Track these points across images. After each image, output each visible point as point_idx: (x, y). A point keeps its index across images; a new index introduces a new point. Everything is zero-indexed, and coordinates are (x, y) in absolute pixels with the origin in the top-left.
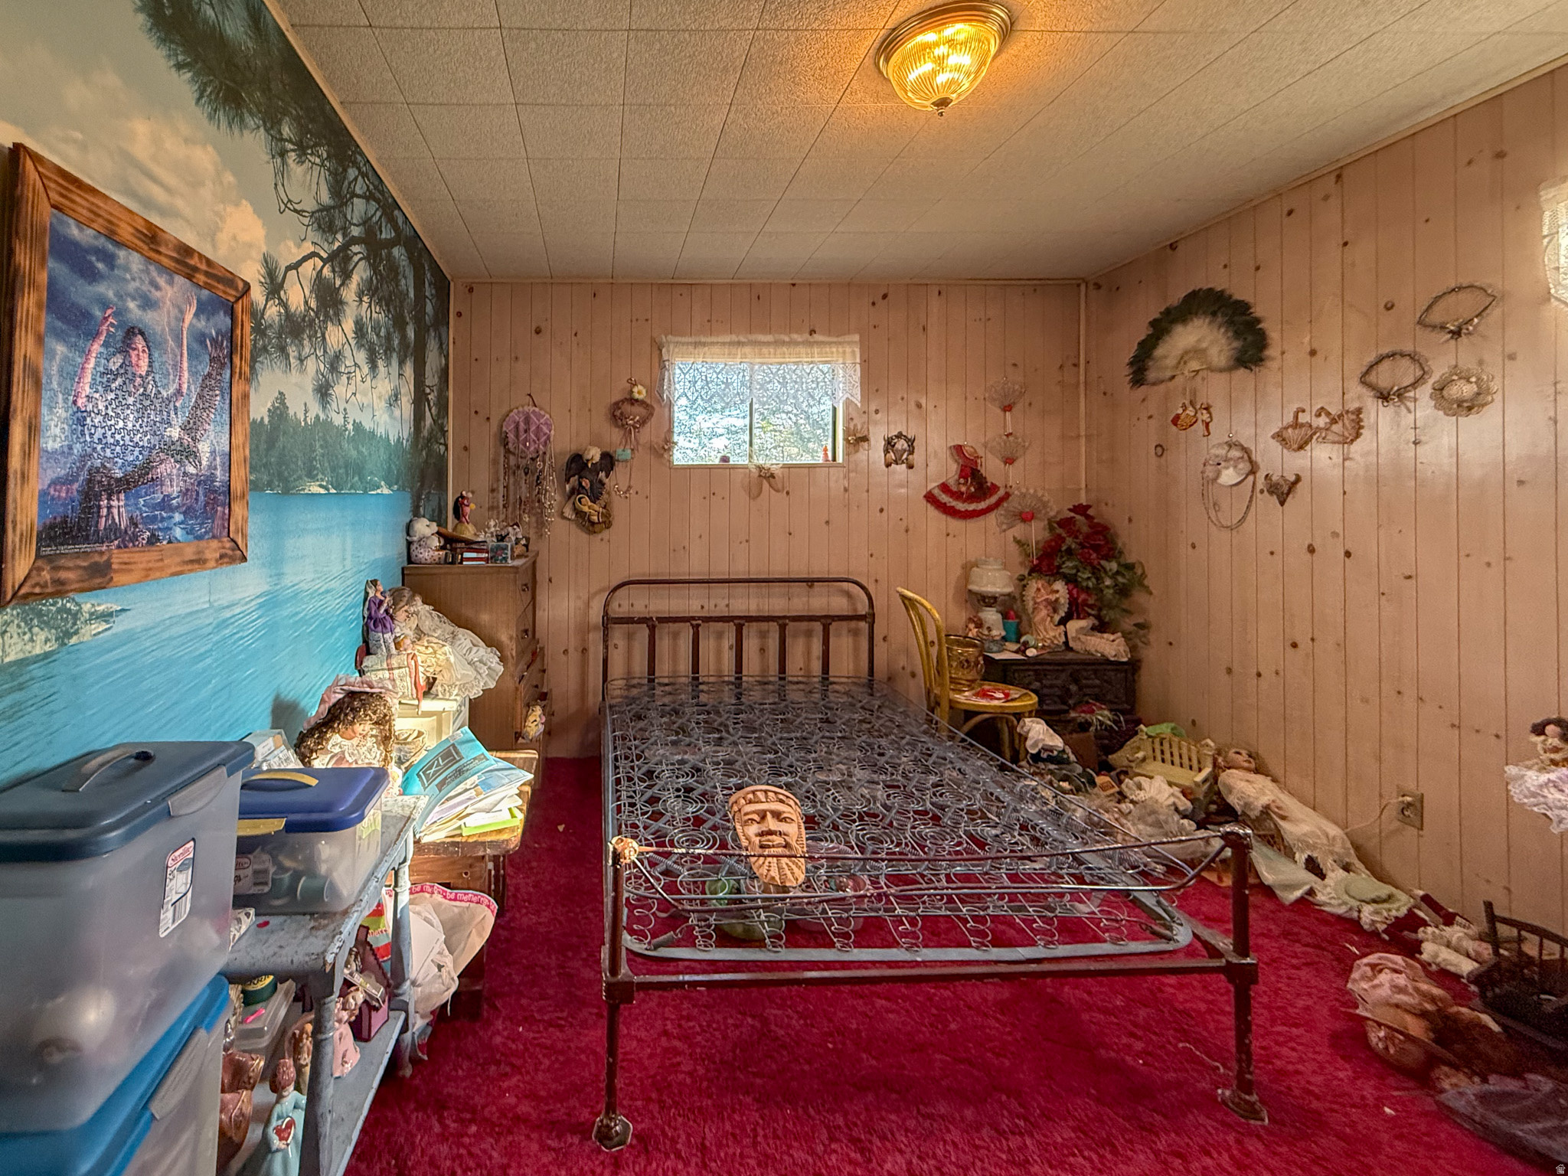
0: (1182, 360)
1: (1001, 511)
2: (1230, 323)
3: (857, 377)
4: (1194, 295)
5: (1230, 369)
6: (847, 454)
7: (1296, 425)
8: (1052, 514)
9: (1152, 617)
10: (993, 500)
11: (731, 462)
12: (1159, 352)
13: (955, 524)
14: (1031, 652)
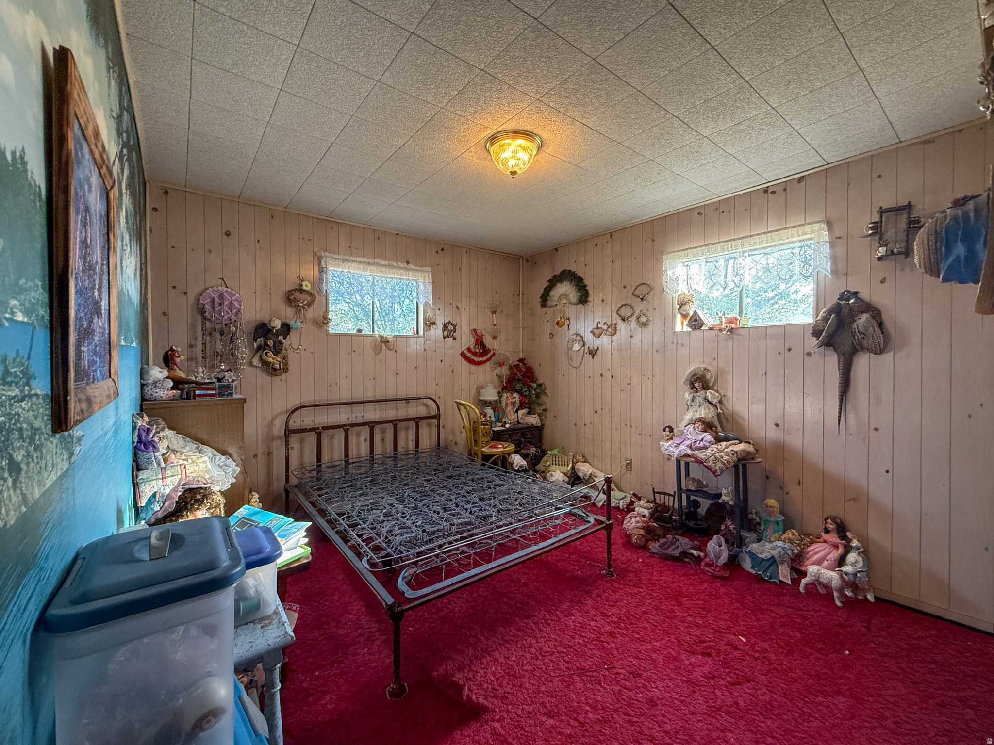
0: (560, 298)
1: (491, 361)
2: (577, 285)
3: (430, 289)
4: (564, 272)
5: (576, 304)
6: (425, 331)
7: (598, 328)
8: (510, 362)
9: (548, 406)
10: (489, 356)
11: (363, 333)
12: (552, 293)
13: (474, 368)
14: (507, 426)
